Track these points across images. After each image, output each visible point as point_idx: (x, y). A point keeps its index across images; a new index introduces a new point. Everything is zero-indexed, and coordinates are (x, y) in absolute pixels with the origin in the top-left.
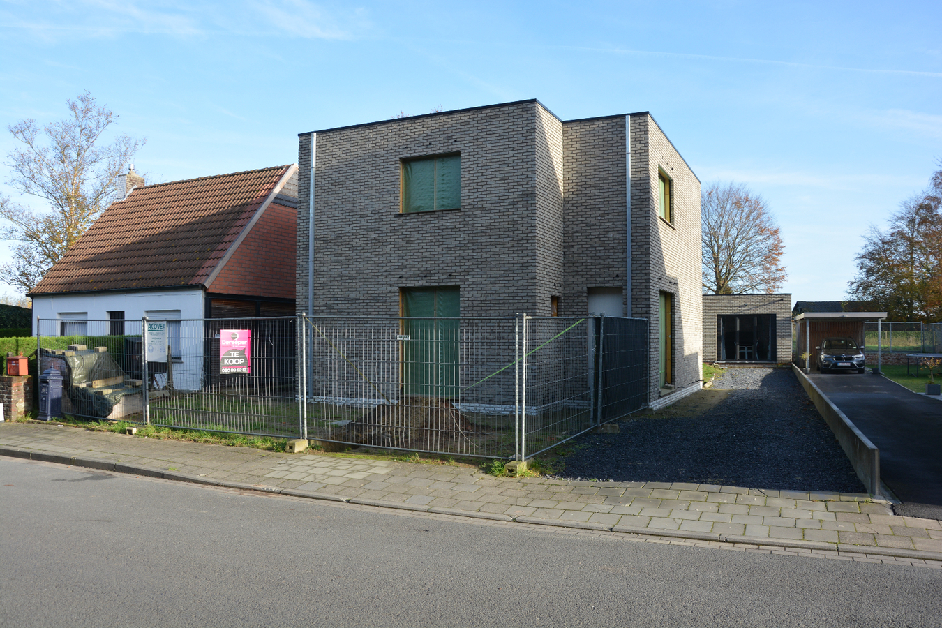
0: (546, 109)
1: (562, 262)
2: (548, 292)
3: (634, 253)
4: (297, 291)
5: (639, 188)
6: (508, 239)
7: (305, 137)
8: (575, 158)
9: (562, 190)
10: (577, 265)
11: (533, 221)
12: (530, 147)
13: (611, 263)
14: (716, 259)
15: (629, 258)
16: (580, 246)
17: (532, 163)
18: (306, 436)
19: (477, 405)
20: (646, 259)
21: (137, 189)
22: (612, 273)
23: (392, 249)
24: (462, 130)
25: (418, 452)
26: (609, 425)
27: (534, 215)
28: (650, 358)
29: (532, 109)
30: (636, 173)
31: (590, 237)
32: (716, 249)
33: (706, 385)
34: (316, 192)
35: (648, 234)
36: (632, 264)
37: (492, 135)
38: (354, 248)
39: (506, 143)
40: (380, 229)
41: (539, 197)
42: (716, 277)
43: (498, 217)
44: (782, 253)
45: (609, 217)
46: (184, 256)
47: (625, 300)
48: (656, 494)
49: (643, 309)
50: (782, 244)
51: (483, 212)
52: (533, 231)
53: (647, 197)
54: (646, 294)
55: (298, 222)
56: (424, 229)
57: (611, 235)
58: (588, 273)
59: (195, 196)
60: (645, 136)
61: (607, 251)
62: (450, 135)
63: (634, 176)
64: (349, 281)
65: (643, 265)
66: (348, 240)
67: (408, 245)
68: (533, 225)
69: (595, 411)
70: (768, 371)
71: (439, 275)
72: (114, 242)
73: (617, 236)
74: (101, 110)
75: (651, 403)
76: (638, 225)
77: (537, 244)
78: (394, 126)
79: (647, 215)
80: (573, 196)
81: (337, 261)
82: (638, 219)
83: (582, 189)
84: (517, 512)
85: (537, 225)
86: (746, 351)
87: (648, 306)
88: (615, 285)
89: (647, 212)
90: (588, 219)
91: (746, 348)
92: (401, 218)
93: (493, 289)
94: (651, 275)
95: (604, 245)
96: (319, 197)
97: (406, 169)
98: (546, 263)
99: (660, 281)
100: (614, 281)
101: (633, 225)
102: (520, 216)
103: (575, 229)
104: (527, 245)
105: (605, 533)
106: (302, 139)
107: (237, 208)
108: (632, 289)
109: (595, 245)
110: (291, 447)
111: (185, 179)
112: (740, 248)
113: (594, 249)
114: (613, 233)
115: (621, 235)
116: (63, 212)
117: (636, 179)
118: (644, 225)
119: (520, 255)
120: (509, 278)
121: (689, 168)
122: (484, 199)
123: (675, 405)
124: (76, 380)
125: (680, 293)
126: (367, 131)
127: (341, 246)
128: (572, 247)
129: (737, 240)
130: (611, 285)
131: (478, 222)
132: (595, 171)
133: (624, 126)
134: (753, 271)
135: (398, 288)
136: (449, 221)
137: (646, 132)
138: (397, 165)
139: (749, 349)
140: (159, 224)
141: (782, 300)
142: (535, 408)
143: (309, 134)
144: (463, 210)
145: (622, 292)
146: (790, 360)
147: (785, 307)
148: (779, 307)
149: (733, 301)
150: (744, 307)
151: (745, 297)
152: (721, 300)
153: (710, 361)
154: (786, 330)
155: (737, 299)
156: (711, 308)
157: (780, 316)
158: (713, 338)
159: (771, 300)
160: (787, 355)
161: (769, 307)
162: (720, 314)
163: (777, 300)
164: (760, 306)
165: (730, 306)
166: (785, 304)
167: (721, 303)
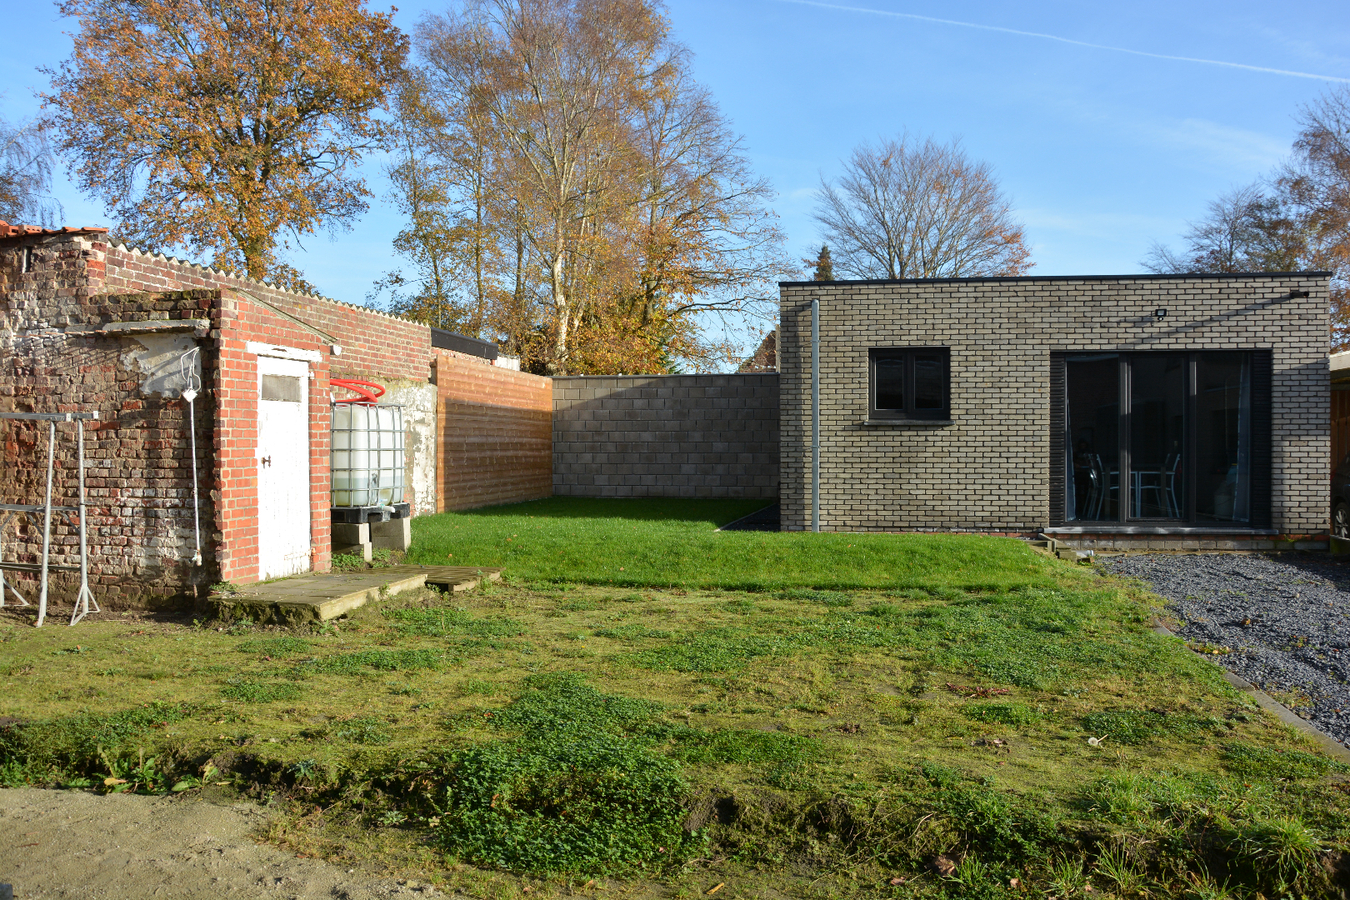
141: (1296, 297)
146: (1324, 523)
147: (1305, 322)
148: (1282, 323)
149: (1112, 298)
150: (1152, 322)
151: (1155, 285)
152: (1066, 299)
153: (1024, 528)
154: (1311, 410)
155: (1126, 292)
156: (1027, 326)
157: (1287, 356)
158: (1035, 439)
159: (1252, 296)
160: (1314, 504)
161: (1246, 323)
162: (1064, 348)
163: (1278, 296)
164: (1211, 320)
165: (1102, 320)
166: (1305, 311)
167: (1066, 309)
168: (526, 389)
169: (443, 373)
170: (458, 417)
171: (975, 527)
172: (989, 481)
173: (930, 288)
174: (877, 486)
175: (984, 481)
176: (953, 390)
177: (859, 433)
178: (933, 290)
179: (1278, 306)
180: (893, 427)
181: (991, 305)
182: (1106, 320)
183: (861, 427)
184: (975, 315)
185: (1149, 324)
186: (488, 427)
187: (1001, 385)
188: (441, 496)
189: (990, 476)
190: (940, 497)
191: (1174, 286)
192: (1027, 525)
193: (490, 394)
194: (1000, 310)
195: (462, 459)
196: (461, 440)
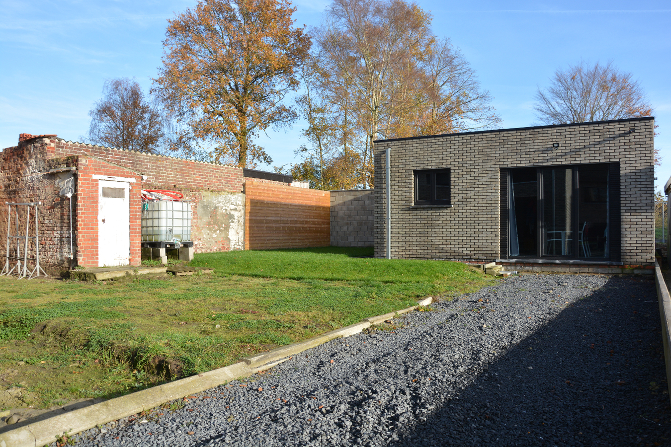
141: (633, 132)
146: (651, 259)
147: (639, 146)
148: (625, 147)
149: (531, 139)
150: (552, 150)
151: (554, 130)
152: (507, 141)
153: (487, 259)
154: (642, 195)
155: (538, 135)
156: (488, 155)
157: (628, 165)
158: (492, 213)
159: (608, 133)
160: (645, 248)
161: (604, 148)
162: (506, 166)
163: (623, 132)
164: (585, 147)
165: (526, 151)
166: (638, 140)
167: (507, 146)
168: (310, 196)
169: (249, 188)
170: (260, 208)
171: (463, 259)
172: (469, 235)
173: (441, 139)
174: (417, 238)
175: (467, 235)
176: (452, 190)
177: (409, 212)
178: (442, 140)
179: (623, 138)
180: (424, 209)
181: (470, 146)
182: (528, 150)
183: (409, 209)
184: (462, 152)
185: (550, 152)
186: (281, 213)
187: (475, 186)
188: (247, 243)
189: (470, 233)
190: (446, 243)
191: (564, 131)
192: (488, 258)
193: (282, 198)
194: (474, 148)
195: (263, 227)
196: (262, 218)
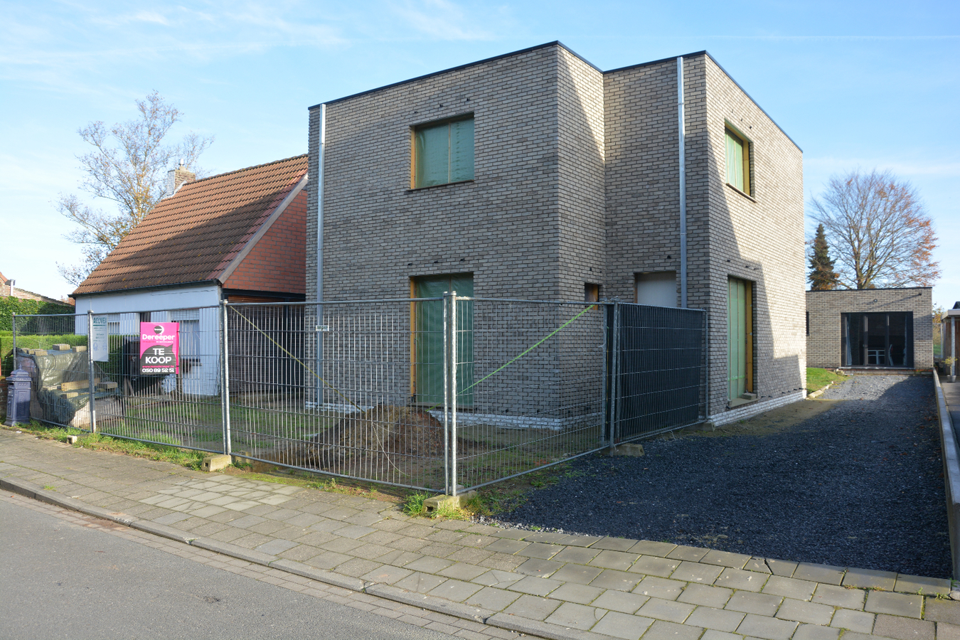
0: (575, 55)
1: (604, 242)
2: (580, 279)
3: (689, 228)
4: (307, 284)
5: (696, 146)
6: (527, 214)
7: (315, 109)
8: (618, 114)
9: (603, 155)
10: (622, 245)
11: (555, 190)
12: (551, 100)
13: (661, 242)
14: (856, 256)
15: (683, 235)
16: (625, 222)
17: (554, 119)
18: (230, 451)
19: (493, 416)
20: (704, 235)
21: (185, 185)
22: (662, 253)
23: (402, 232)
24: (476, 87)
25: (334, 476)
26: (629, 445)
27: (556, 182)
28: (709, 359)
29: (553, 53)
30: (691, 128)
31: (637, 210)
32: (856, 244)
33: (813, 395)
34: (325, 171)
35: (706, 203)
36: (688, 242)
37: (509, 90)
38: (363, 233)
39: (524, 98)
40: (390, 209)
41: (563, 160)
42: (857, 276)
43: (515, 188)
44: (934, 246)
45: (659, 185)
46: (208, 251)
47: (678, 287)
48: (601, 560)
49: (701, 298)
50: (934, 237)
51: (499, 182)
52: (555, 202)
53: (704, 157)
54: (704, 279)
55: (308, 205)
56: (435, 206)
57: (662, 208)
58: (635, 255)
59: (233, 188)
60: (701, 81)
61: (657, 227)
62: (462, 94)
63: (689, 132)
64: (358, 271)
65: (701, 243)
66: (357, 224)
67: (418, 226)
68: (555, 195)
69: (608, 427)
70: (902, 378)
71: (451, 260)
72: (153, 239)
73: (669, 207)
74: (167, 109)
75: (712, 417)
76: (694, 193)
77: (560, 219)
78: (403, 89)
79: (705, 180)
80: (616, 161)
81: (346, 249)
82: (694, 185)
83: (626, 153)
84: (381, 577)
85: (560, 195)
86: (877, 355)
87: (708, 294)
88: (667, 268)
89: (705, 176)
90: (633, 188)
91: (877, 351)
92: (411, 195)
93: (510, 275)
94: (711, 254)
95: (654, 220)
96: (328, 177)
97: (419, 137)
98: (575, 243)
99: (727, 263)
100: (665, 264)
101: (688, 193)
102: (540, 185)
103: (618, 201)
104: (548, 219)
105: (472, 626)
106: (312, 112)
107: (269, 197)
108: (687, 273)
109: (643, 221)
110: (207, 465)
111: (229, 171)
112: (884, 242)
113: (641, 225)
114: (664, 204)
115: (673, 207)
116: (132, 213)
117: (691, 136)
118: (701, 192)
119: (541, 232)
120: (527, 262)
121: (781, 130)
122: (500, 167)
123: (752, 420)
124: (46, 382)
125: (766, 282)
126: (376, 98)
127: (350, 231)
128: (616, 223)
129: (881, 234)
130: (662, 269)
131: (494, 195)
132: (642, 130)
133: (675, 71)
134: (900, 267)
135: (407, 277)
136: (461, 195)
137: (703, 76)
138: (407, 134)
139: (880, 353)
140: (194, 219)
141: (920, 294)
142: (559, 420)
143: (318, 107)
144: (476, 182)
145: (675, 277)
146: (931, 366)
147: (924, 303)
148: (916, 303)
149: (860, 296)
151: (874, 292)
152: (845, 296)
154: (926, 330)
155: (865, 294)
156: (833, 305)
157: (918, 314)
158: (836, 340)
159: (906, 295)
160: (927, 360)
161: (904, 303)
162: (845, 312)
163: (914, 295)
164: (893, 302)
165: (857, 303)
166: (924, 300)
167: (845, 300)
175: (820, 353)
179: (915, 298)
181: (821, 299)
184: (817, 302)
185: (872, 304)
187: (825, 323)
189: (822, 351)
191: (880, 292)
192: (834, 366)
194: (824, 300)
